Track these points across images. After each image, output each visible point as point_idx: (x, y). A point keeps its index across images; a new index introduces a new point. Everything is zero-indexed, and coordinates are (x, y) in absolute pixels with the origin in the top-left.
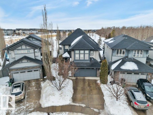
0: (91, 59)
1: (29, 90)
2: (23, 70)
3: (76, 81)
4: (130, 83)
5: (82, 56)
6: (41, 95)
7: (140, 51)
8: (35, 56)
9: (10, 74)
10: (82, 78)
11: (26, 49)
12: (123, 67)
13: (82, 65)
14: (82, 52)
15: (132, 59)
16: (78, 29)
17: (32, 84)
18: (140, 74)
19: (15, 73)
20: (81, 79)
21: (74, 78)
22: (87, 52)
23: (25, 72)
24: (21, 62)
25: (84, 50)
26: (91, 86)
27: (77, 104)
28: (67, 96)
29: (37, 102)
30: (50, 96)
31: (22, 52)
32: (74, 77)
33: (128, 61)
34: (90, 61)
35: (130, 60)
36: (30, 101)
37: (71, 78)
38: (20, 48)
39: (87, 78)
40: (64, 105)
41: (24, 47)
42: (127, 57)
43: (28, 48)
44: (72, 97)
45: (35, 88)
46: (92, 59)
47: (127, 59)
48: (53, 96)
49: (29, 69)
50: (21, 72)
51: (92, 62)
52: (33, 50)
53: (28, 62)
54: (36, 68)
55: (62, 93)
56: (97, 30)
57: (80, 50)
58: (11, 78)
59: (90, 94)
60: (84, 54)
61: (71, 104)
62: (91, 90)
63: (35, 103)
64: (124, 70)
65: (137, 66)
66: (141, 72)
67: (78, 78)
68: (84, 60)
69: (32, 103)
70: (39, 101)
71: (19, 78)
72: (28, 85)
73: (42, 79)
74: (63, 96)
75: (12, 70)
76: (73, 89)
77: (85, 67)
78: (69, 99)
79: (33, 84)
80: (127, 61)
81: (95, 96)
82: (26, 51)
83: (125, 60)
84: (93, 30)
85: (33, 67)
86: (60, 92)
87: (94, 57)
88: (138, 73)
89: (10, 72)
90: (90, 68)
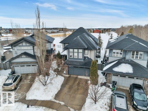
0: (85, 58)
1: (24, 82)
2: (23, 64)
3: (67, 79)
4: (123, 87)
5: (76, 54)
6: (31, 88)
7: (135, 52)
8: (34, 53)
9: (11, 67)
10: (75, 76)
11: (26, 46)
12: (116, 69)
13: (75, 64)
14: (76, 50)
15: (129, 61)
16: (80, 28)
17: (28, 78)
18: (135, 78)
19: (16, 66)
20: (73, 77)
21: (68, 76)
22: (81, 51)
23: (24, 66)
24: (20, 57)
25: (78, 49)
26: (80, 85)
27: (57, 102)
28: (51, 92)
29: (24, 94)
30: (35, 90)
31: (23, 48)
32: (68, 74)
33: (124, 63)
34: (84, 60)
35: (127, 62)
36: (19, 92)
37: (64, 75)
38: (21, 45)
39: (79, 77)
40: (46, 100)
41: (24, 44)
42: (124, 58)
43: (27, 44)
44: (56, 93)
45: (29, 81)
46: (87, 58)
47: (123, 60)
48: (38, 91)
49: (27, 64)
50: (21, 66)
51: (86, 61)
52: (32, 47)
53: (26, 57)
54: (34, 64)
55: (46, 89)
56: (117, 29)
57: (74, 49)
58: (12, 70)
59: (75, 93)
60: (78, 52)
61: (52, 100)
62: (78, 89)
63: (22, 95)
64: (116, 72)
65: (133, 69)
66: (136, 77)
67: (72, 76)
68: (78, 59)
69: (20, 94)
70: (26, 93)
71: (20, 70)
72: (25, 78)
73: (38, 74)
74: (47, 92)
75: (14, 63)
76: (61, 86)
77: (78, 65)
78: (52, 95)
79: (30, 77)
80: (122, 63)
81: (79, 96)
82: (26, 48)
83: (121, 61)
84: (113, 29)
85: (31, 62)
86: (45, 87)
87: (89, 56)
88: (133, 77)
89: (12, 65)
90: (83, 68)
